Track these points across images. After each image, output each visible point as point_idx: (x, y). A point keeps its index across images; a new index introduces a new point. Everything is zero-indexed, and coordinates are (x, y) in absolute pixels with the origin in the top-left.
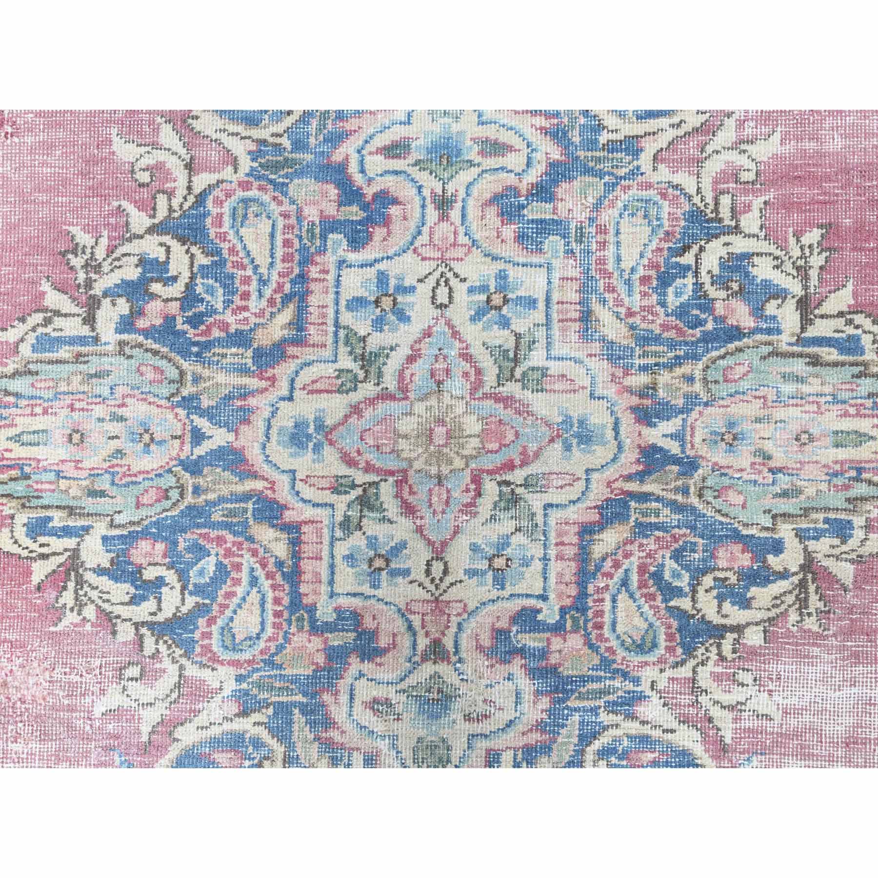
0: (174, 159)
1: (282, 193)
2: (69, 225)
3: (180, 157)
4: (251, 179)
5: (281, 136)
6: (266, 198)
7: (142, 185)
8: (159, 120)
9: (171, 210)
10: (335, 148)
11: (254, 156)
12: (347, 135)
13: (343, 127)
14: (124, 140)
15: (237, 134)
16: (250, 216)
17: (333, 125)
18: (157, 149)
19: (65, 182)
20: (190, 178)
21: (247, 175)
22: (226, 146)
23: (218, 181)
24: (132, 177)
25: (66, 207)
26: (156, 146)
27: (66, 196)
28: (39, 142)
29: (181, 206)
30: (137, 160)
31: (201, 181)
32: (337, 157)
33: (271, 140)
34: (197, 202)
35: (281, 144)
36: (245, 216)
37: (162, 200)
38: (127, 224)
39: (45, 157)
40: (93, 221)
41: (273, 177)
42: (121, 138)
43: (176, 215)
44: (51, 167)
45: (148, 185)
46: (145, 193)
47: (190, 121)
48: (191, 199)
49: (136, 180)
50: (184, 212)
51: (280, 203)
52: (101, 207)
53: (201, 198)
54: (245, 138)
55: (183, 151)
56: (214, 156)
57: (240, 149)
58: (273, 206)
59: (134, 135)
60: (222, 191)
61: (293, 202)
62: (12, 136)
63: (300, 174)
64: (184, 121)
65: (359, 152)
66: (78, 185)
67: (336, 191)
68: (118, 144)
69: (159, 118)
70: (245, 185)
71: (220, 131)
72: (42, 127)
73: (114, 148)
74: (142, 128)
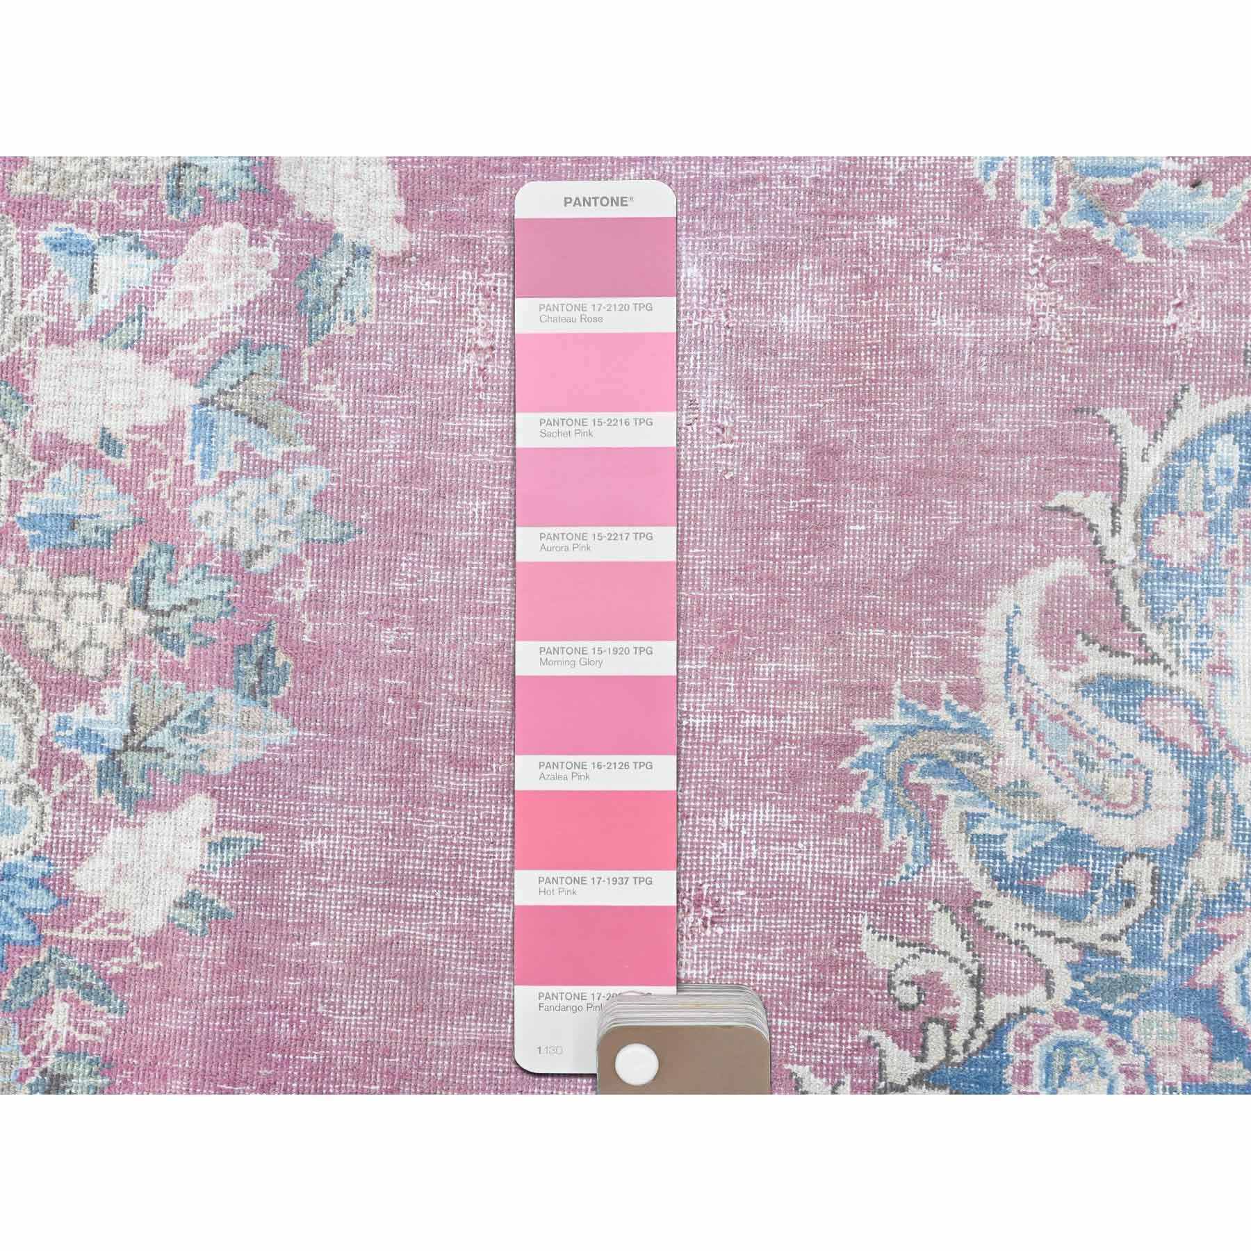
0: (954, 968)
1: (1121, 1034)
2: (793, 1062)
3: (962, 966)
4: (1076, 1010)
5: (1115, 939)
6: (1098, 1042)
7: (904, 1007)
8: (931, 906)
9: (950, 1051)
10: (1201, 964)
11: (1078, 971)
12: (1219, 942)
13: (1213, 930)
14: (877, 934)
15: (1049, 934)
16: (1075, 1070)
17: (1197, 925)
18: (927, 951)
19: (788, 996)
20: (979, 1002)
21: (1068, 1003)
22: (1032, 951)
23: (1022, 1009)
24: (889, 994)
25: (788, 1034)
26: (926, 947)
27: (789, 1018)
28: (752, 933)
29: (966, 1045)
30: (897, 966)
31: (998, 1007)
32: (1205, 978)
33: (1103, 945)
34: (989, 1041)
35: (1116, 953)
36: (1066, 1071)
37: (935, 1033)
38: (881, 1066)
39: (759, 956)
40: (828, 1059)
41: (1106, 1006)
42: (873, 932)
43: (957, 1059)
44: (767, 972)
45: (913, 1008)
46: (908, 1020)
47: (977, 909)
48: (981, 1036)
49: (895, 999)
50: (970, 1056)
51: (1120, 1051)
52: (841, 1037)
53: (997, 1035)
54: (1061, 941)
55: (967, 957)
56: (1015, 967)
57: (1055, 958)
58: (1109, 1055)
59: (892, 928)
60: (1028, 1025)
61: (1139, 1050)
62: (713, 923)
63: (1146, 1002)
64: (968, 909)
65: (1238, 970)
66: (806, 1001)
67: (1206, 1035)
68: (868, 942)
69: (931, 903)
70: (1065, 1020)
71: (1023, 926)
72: (756, 910)
73: (864, 947)
74: (904, 917)
